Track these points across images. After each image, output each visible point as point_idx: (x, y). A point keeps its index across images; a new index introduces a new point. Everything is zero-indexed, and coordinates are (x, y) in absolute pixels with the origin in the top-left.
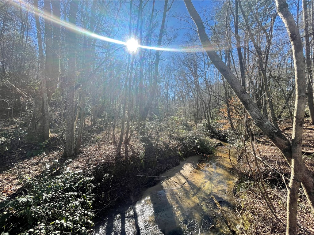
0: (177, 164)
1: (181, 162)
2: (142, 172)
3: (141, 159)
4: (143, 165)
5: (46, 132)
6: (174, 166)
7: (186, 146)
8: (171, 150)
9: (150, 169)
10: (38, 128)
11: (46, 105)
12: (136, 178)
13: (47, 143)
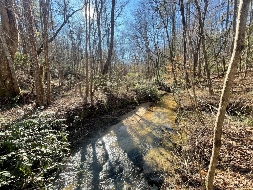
0: (134, 108)
1: (137, 107)
2: (106, 115)
3: (105, 106)
4: (107, 110)
5: (16, 89)
6: (131, 110)
7: (140, 95)
8: (128, 98)
9: (112, 112)
10: (8, 85)
11: (11, 63)
12: (102, 119)
13: (19, 98)
